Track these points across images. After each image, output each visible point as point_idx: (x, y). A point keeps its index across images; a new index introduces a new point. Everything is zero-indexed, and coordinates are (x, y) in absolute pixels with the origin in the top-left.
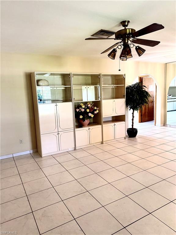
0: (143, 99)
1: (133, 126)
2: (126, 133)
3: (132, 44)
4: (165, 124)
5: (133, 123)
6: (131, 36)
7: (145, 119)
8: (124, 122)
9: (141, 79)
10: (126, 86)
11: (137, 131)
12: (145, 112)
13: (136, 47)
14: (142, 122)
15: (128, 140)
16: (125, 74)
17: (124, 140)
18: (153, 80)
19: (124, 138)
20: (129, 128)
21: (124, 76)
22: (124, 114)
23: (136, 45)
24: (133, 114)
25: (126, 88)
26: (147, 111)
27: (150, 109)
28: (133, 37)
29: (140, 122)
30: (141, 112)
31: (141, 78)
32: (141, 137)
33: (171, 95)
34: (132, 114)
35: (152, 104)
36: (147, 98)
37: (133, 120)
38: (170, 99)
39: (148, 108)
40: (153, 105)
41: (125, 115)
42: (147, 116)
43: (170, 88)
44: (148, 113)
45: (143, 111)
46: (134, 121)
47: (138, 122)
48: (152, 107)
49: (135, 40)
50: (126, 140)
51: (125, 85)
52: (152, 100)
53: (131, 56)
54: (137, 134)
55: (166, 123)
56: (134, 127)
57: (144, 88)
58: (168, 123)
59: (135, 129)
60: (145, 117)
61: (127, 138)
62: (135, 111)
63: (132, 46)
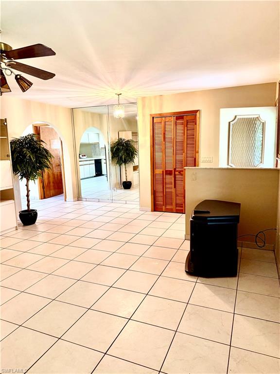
0: (42, 161)
1: (28, 206)
2: (19, 218)
3: (9, 69)
4: (79, 198)
5: (28, 201)
6: (4, 56)
7: (50, 193)
8: (12, 201)
9: (37, 129)
10: (10, 139)
11: (37, 213)
12: (49, 183)
13: (16, 76)
14: (45, 198)
15: (21, 230)
16: (6, 119)
17: (15, 232)
18: (56, 132)
19: (15, 229)
20: (23, 210)
21: (5, 121)
22: (12, 187)
23: (17, 72)
24: (27, 185)
25: (11, 143)
26: (51, 180)
27: (56, 176)
28: (9, 57)
29: (42, 199)
30: (42, 182)
31: (36, 127)
32: (44, 222)
33: (85, 156)
34: (26, 187)
35: (59, 170)
36: (47, 159)
37: (28, 196)
38: (84, 161)
39: (53, 174)
40: (61, 170)
41: (13, 189)
42: (52, 188)
43: (82, 145)
44: (53, 183)
45: (46, 181)
46: (30, 197)
47: (39, 198)
48: (59, 174)
49: (13, 64)
50: (19, 230)
51: (7, 136)
52: (58, 162)
53: (9, 90)
54: (38, 219)
55: (81, 196)
56: (31, 208)
57: (42, 143)
58: (83, 195)
59: (34, 210)
60: (50, 190)
61: (21, 228)
62: (30, 180)
63: (8, 72)
